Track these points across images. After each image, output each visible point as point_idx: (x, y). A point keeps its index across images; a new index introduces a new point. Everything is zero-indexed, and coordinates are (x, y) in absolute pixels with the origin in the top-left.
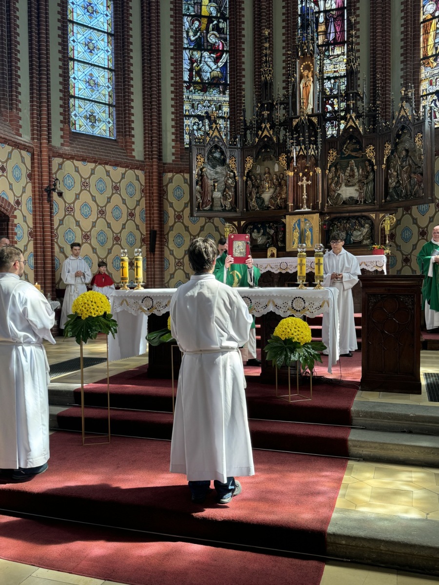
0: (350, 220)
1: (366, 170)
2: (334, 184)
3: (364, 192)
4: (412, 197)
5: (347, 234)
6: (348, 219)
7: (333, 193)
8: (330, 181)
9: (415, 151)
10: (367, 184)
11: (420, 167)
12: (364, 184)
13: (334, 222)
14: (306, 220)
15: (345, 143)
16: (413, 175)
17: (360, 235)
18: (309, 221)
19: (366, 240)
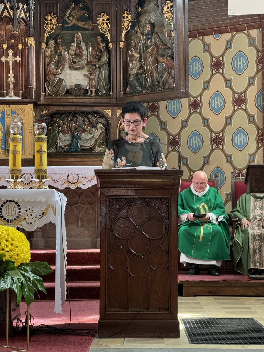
0: (76, 117)
1: (98, 48)
2: (54, 65)
3: (96, 80)
4: (160, 89)
5: (73, 137)
6: (74, 114)
7: (52, 77)
8: (47, 60)
9: (163, 26)
10: (100, 67)
11: (169, 48)
12: (96, 68)
13: (54, 119)
14: (13, 112)
15: (68, 8)
16: (160, 59)
17: (91, 138)
18: (18, 115)
19: (99, 146)
